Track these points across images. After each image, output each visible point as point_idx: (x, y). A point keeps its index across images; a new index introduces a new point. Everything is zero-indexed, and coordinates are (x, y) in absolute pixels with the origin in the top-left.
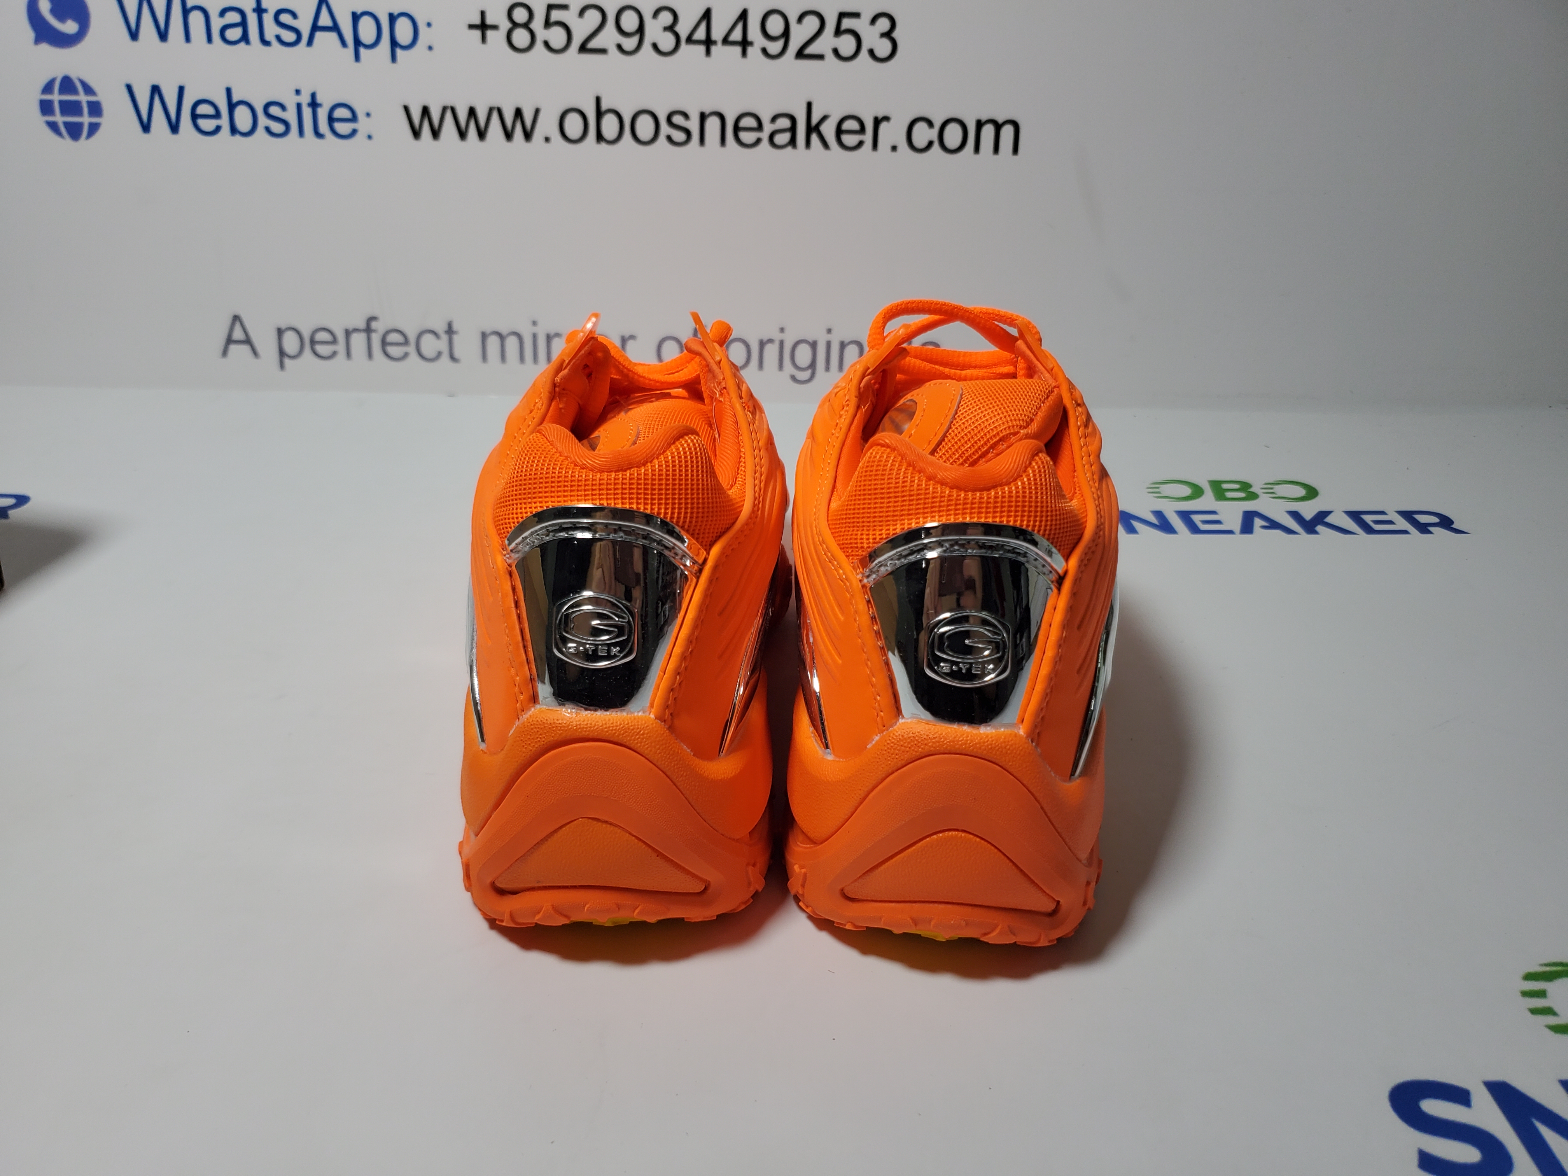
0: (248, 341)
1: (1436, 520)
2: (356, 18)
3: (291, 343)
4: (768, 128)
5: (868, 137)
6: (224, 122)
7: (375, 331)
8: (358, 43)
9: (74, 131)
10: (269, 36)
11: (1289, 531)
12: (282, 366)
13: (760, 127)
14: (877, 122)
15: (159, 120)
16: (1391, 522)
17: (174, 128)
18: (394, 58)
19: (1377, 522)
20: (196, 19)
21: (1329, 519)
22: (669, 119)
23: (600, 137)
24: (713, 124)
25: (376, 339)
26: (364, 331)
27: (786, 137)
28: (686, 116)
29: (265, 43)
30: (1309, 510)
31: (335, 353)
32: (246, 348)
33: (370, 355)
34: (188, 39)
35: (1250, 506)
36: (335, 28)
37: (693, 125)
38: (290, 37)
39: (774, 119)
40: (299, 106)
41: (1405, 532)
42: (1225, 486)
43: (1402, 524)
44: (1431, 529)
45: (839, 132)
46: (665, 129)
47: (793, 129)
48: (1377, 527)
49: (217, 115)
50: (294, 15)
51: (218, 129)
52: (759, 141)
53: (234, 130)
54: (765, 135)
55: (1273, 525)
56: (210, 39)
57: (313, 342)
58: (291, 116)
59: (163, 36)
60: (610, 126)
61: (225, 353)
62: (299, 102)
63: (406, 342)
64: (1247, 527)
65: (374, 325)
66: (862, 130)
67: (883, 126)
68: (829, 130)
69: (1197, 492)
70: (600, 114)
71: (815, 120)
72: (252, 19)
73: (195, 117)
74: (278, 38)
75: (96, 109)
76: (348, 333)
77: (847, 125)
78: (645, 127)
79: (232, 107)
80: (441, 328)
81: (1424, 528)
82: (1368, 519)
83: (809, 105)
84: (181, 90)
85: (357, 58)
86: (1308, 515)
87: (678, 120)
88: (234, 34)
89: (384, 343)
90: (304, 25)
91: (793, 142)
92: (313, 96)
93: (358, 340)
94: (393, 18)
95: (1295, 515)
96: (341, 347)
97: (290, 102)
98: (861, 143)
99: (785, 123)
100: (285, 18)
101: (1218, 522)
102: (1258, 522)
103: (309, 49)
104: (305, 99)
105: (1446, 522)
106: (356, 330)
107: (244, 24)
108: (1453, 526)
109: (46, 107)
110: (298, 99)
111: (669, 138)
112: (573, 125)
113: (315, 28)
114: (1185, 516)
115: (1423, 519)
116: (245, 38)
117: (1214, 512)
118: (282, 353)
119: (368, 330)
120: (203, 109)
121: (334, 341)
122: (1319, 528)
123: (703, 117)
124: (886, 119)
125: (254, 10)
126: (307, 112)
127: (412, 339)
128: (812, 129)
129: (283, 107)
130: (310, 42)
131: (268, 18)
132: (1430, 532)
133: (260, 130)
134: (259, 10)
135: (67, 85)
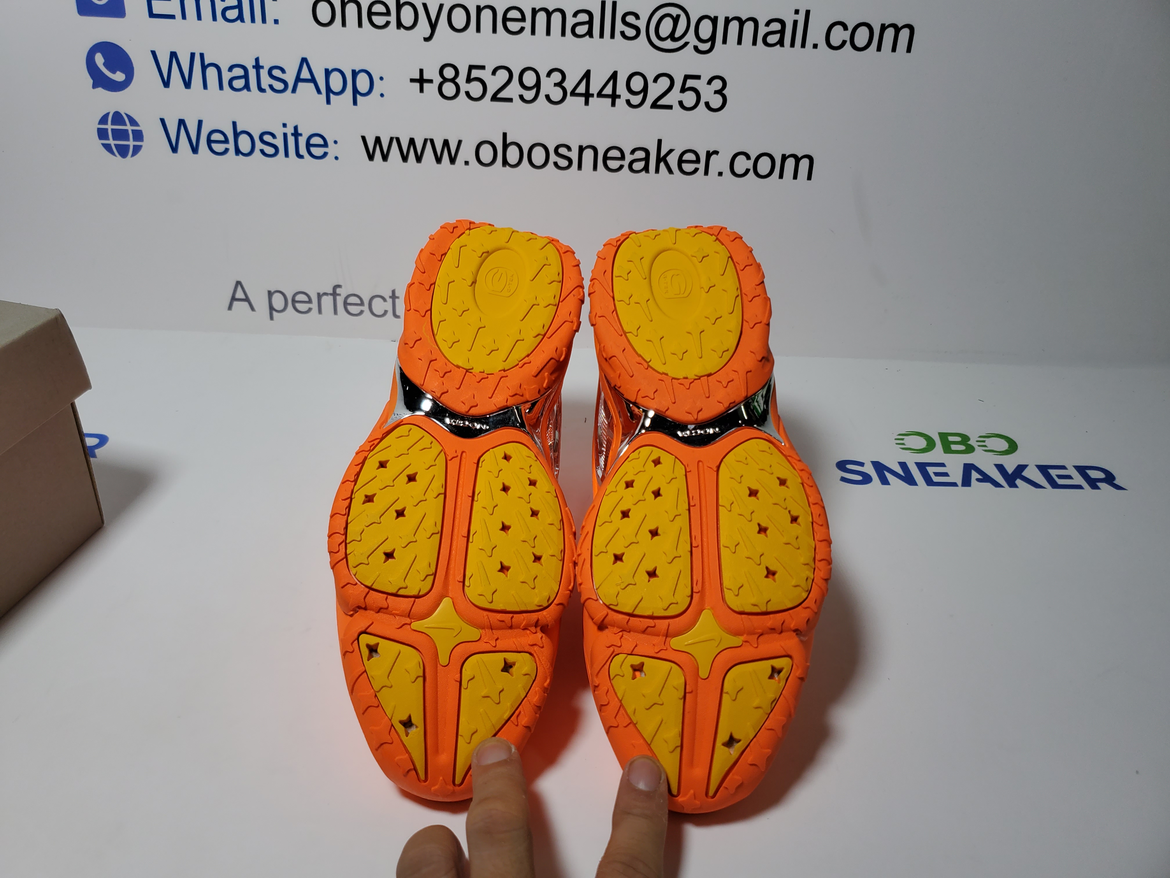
0: (247, 299)
1: (1101, 475)
2: (328, 73)
3: (278, 302)
4: (629, 158)
5: (702, 166)
6: (231, 146)
7: (339, 295)
8: (329, 90)
9: (123, 151)
10: (264, 85)
11: (997, 485)
12: (272, 318)
13: (623, 157)
14: (709, 155)
15: (184, 143)
16: (1069, 477)
17: (195, 150)
18: (355, 103)
19: (1060, 477)
20: (212, 72)
21: (1025, 473)
22: (556, 150)
23: (505, 163)
24: (588, 154)
25: (340, 300)
26: (331, 294)
27: (641, 165)
28: (569, 148)
29: (261, 90)
30: (1010, 464)
31: (310, 310)
32: (246, 304)
33: (336, 312)
34: (205, 87)
35: (969, 459)
36: (313, 80)
37: (574, 155)
38: (279, 86)
39: (633, 152)
40: (285, 135)
41: (1079, 487)
42: (951, 439)
43: (1078, 479)
44: (1099, 484)
45: (681, 161)
46: (553, 157)
47: (647, 159)
48: (1060, 482)
49: (226, 141)
50: (283, 71)
51: (227, 150)
52: (621, 167)
53: (238, 152)
54: (626, 163)
55: (985, 478)
56: (221, 87)
57: (294, 301)
58: (279, 142)
59: (187, 85)
60: (513, 154)
61: (230, 308)
62: (285, 132)
63: (362, 304)
64: (966, 482)
65: (338, 291)
66: (698, 161)
67: (713, 157)
68: (673, 160)
69: (931, 445)
70: (505, 146)
71: (663, 153)
72: (252, 73)
73: (209, 142)
74: (271, 87)
75: (138, 135)
76: (319, 296)
77: (687, 157)
78: (538, 156)
79: (236, 135)
80: (387, 294)
81: (1093, 484)
82: (1053, 473)
83: (660, 142)
84: (200, 123)
85: (328, 102)
86: (1010, 470)
87: (563, 151)
88: (239, 84)
89: (346, 304)
90: (290, 78)
91: (646, 169)
92: (296, 128)
93: (327, 301)
94: (355, 74)
95: (1000, 468)
96: (314, 305)
97: (279, 132)
98: (696, 170)
99: (641, 154)
100: (276, 73)
101: (946, 474)
102: (975, 475)
103: (293, 94)
104: (290, 130)
105: (1109, 478)
106: (325, 294)
107: (246, 76)
108: (1115, 482)
109: (102, 134)
110: (285, 130)
111: (556, 164)
112: (486, 153)
113: (298, 79)
114: (922, 467)
115: (1094, 474)
116: (247, 87)
117: (943, 465)
118: (272, 308)
119: (334, 294)
120: (216, 137)
121: (310, 301)
122: (1018, 482)
123: (581, 149)
124: (716, 152)
125: (254, 67)
126: (291, 140)
127: (366, 302)
128: (661, 159)
129: (274, 136)
130: (294, 90)
131: (264, 73)
132: (1098, 488)
133: (257, 151)
134: (258, 67)
135: (118, 118)
